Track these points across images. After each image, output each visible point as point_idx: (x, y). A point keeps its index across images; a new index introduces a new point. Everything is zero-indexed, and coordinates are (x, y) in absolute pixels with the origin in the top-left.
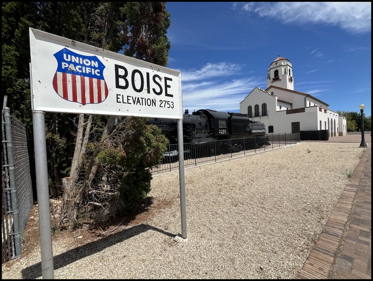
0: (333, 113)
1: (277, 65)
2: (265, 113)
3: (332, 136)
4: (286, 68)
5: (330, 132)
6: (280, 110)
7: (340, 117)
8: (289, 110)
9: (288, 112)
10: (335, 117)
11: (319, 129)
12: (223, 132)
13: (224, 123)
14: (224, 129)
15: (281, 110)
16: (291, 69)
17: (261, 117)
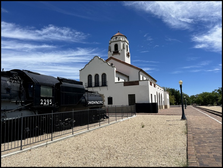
0: (160, 88)
1: (117, 40)
2: (104, 84)
3: (160, 109)
4: (124, 44)
5: (159, 105)
6: (118, 82)
7: (165, 92)
8: (126, 82)
9: (126, 84)
10: (161, 92)
11: (150, 102)
12: (47, 103)
13: (50, 90)
14: (49, 98)
15: (120, 81)
16: (128, 45)
17: (101, 88)
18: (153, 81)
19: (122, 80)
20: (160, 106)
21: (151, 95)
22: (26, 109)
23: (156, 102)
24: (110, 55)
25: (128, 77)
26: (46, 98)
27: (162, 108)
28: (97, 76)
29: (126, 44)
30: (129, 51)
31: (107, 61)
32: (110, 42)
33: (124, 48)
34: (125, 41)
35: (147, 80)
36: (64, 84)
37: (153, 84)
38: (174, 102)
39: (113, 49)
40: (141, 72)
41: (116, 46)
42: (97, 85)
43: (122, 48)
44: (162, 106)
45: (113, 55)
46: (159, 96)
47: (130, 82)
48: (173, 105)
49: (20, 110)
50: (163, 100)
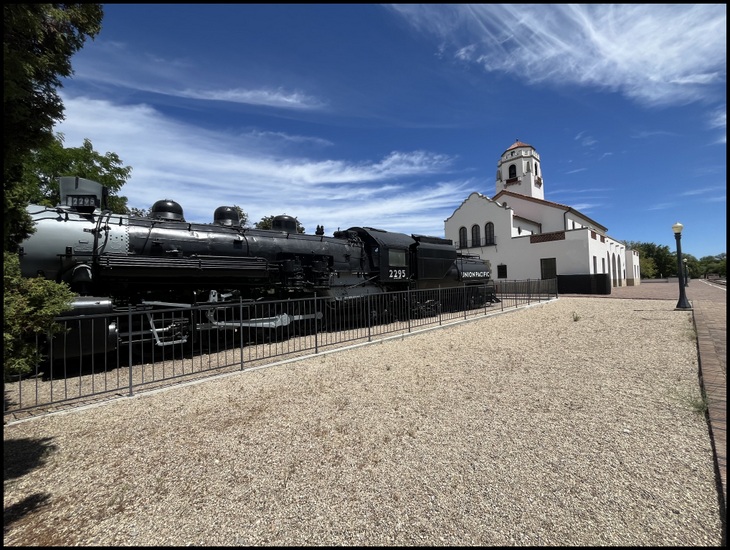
0: (616, 243)
1: (514, 157)
2: (490, 241)
3: (615, 285)
4: (530, 162)
5: (612, 278)
6: (518, 235)
7: (629, 252)
8: (536, 236)
9: (534, 239)
10: (620, 251)
11: (592, 272)
12: (399, 275)
13: (402, 256)
14: (402, 269)
15: (521, 235)
16: (538, 164)
17: (484, 248)
18: (598, 230)
19: (526, 233)
20: (615, 281)
21: (595, 258)
22: (371, 283)
23: (607, 272)
24: (499, 187)
25: (540, 225)
26: (398, 269)
27: (620, 285)
28: (476, 228)
29: (534, 161)
30: (539, 175)
31: (495, 198)
32: (499, 163)
33: (529, 170)
34: (532, 156)
35: (582, 228)
36: (422, 245)
37: (598, 237)
38: (651, 271)
39: (506, 175)
40: (568, 214)
41: (513, 169)
42: (476, 244)
43: (524, 170)
44: (620, 280)
45: (506, 186)
46: (614, 260)
47: (544, 235)
48: (649, 278)
49: (364, 285)
50: (623, 268)
